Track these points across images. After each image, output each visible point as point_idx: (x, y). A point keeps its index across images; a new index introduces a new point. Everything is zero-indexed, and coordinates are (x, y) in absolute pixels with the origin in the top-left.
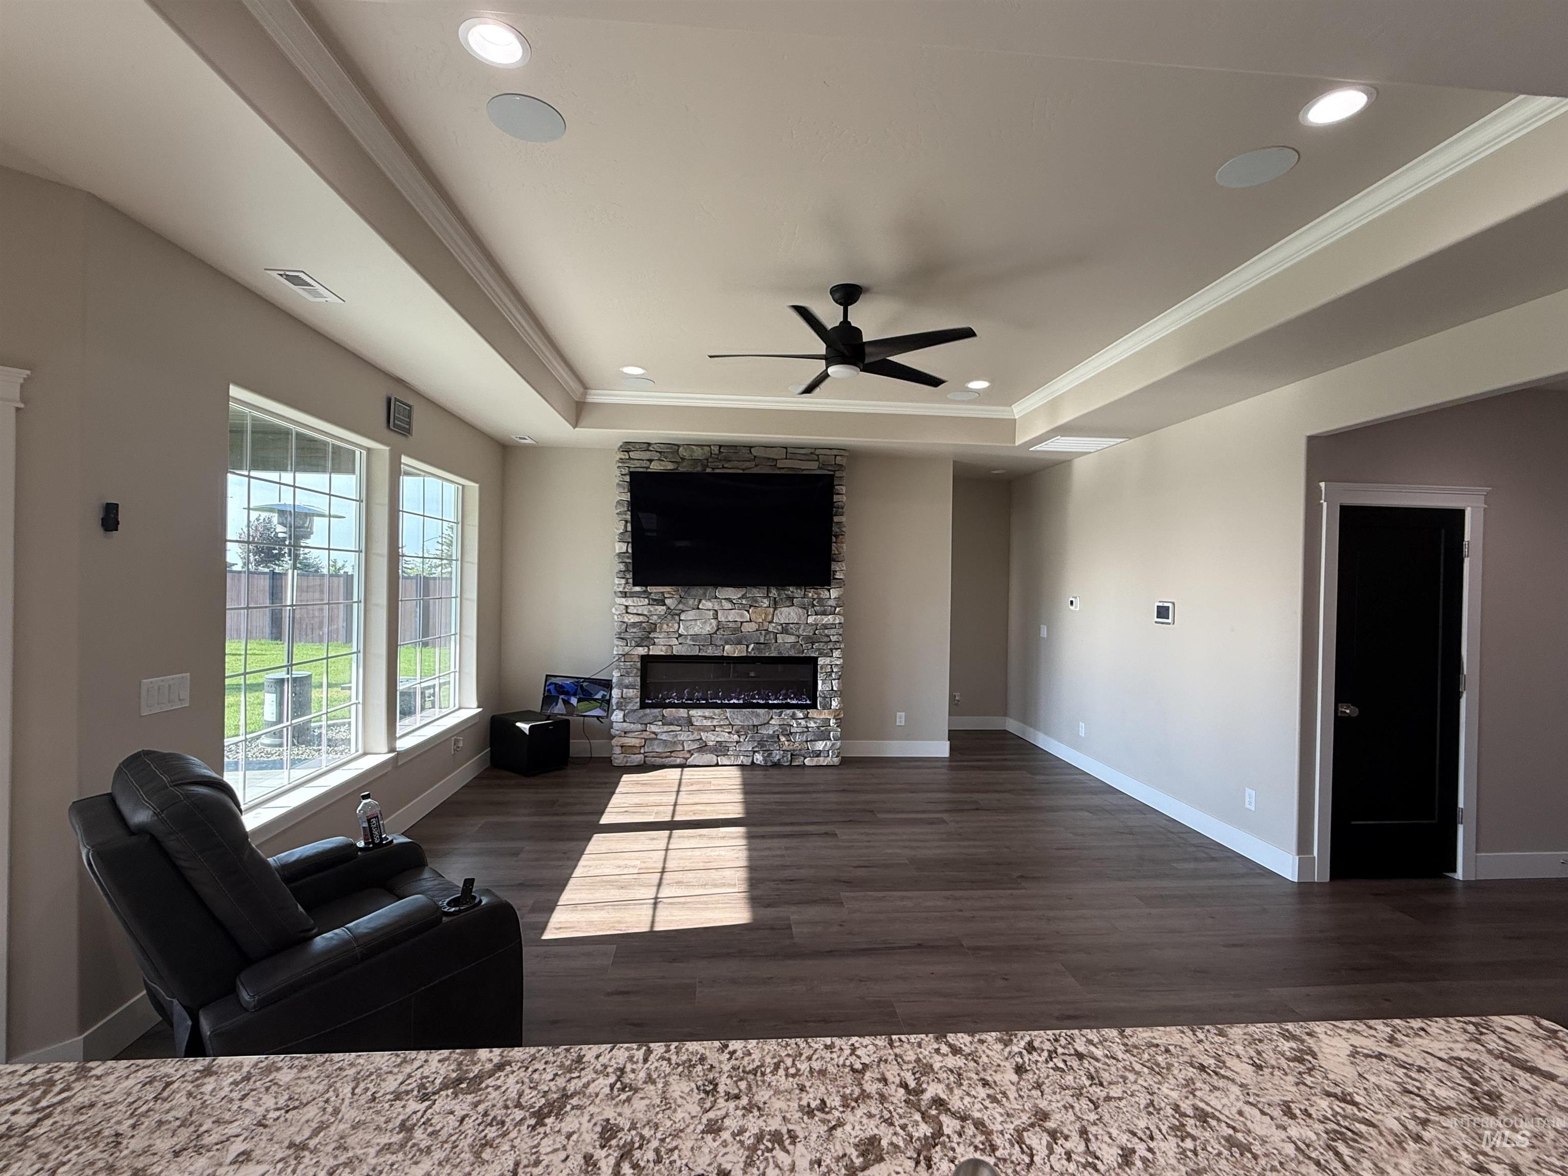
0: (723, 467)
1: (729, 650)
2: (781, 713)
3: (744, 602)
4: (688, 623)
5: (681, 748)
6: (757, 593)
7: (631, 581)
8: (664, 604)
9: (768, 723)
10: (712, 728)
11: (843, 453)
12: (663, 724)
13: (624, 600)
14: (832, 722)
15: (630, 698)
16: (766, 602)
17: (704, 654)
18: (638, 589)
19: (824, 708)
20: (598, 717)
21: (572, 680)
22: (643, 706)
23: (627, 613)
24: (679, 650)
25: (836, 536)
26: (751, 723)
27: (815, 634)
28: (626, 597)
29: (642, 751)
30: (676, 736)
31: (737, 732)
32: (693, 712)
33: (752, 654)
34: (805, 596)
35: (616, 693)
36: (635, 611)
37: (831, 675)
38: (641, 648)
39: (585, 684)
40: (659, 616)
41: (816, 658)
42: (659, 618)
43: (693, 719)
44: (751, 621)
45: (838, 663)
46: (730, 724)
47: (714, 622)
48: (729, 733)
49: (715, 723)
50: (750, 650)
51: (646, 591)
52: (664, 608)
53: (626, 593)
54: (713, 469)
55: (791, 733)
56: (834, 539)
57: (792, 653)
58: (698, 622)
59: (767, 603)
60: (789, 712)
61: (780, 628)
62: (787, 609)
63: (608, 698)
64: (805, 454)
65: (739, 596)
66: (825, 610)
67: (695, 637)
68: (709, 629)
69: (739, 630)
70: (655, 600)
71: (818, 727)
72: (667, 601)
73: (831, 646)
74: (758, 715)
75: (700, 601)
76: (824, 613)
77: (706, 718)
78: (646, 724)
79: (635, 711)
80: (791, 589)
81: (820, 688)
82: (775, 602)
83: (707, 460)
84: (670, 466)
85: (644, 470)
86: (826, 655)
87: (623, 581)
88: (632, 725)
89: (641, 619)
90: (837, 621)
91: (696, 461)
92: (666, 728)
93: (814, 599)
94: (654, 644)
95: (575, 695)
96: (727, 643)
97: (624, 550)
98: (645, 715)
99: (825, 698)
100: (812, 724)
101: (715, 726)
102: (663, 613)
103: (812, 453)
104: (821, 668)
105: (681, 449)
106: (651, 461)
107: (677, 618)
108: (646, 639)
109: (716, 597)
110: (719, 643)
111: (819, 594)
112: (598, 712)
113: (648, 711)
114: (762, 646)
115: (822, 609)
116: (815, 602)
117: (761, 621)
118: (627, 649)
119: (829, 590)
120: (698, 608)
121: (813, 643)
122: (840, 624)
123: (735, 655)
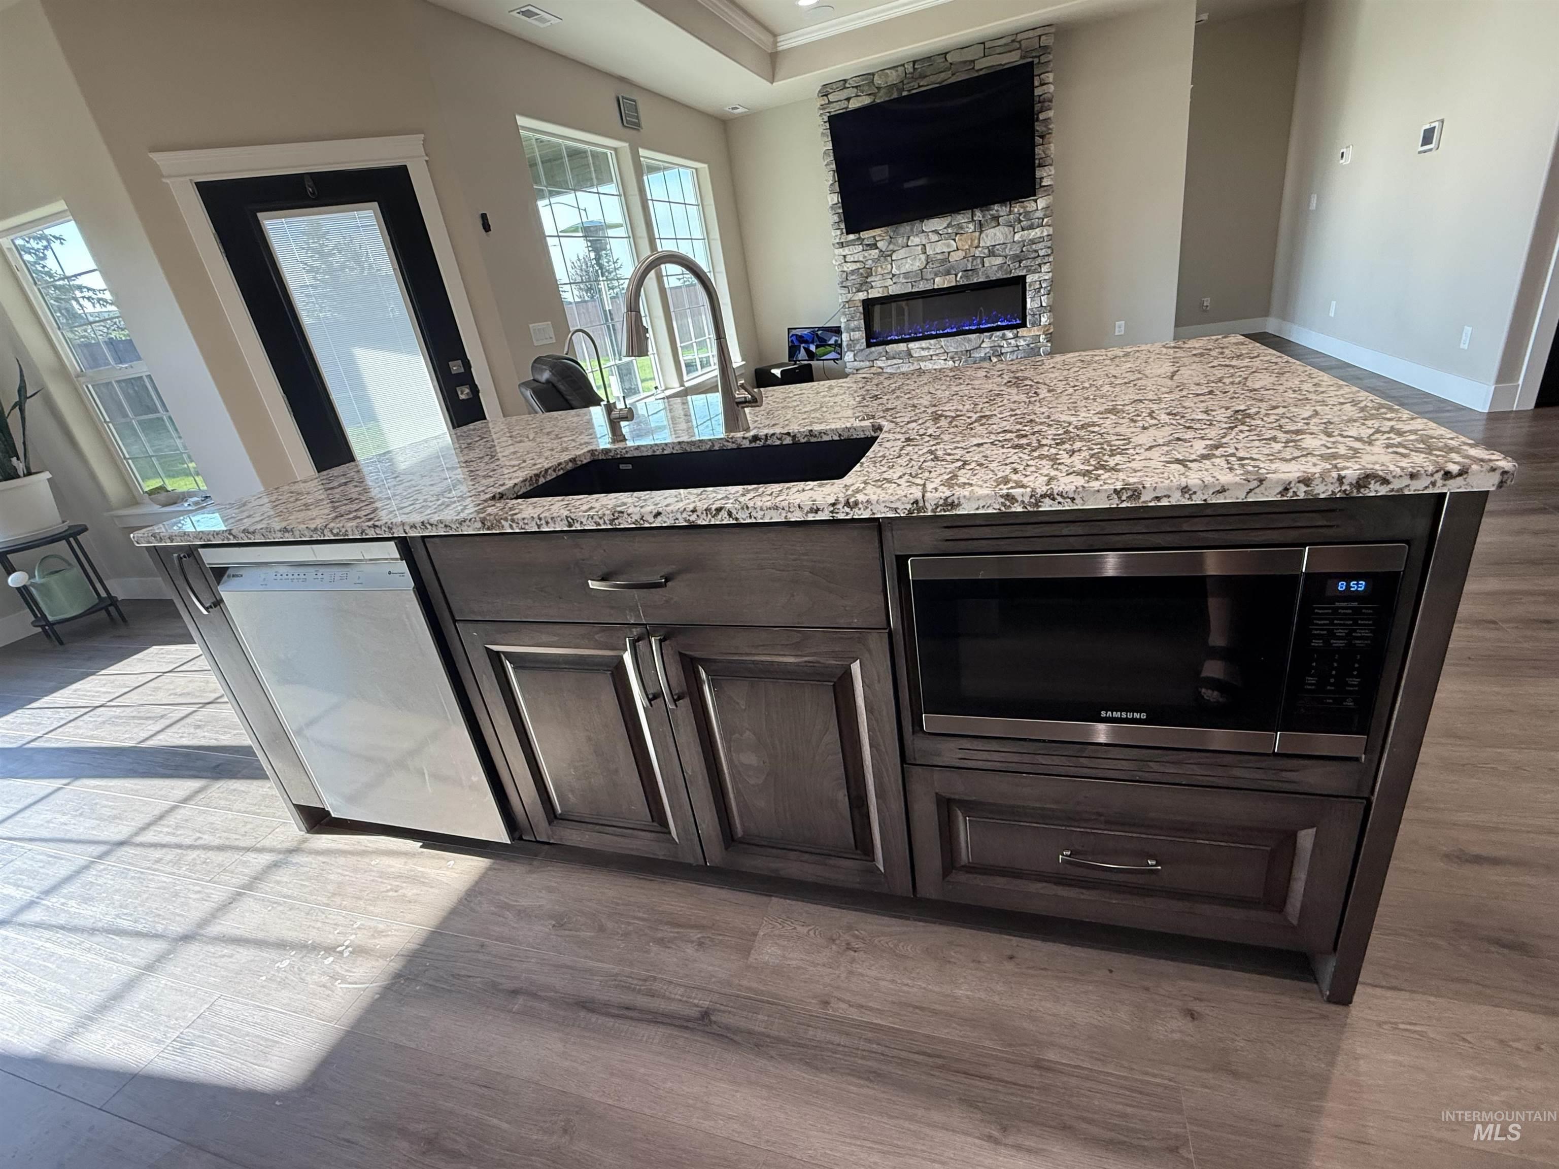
0: (919, 86)
1: (941, 282)
2: (992, 335)
3: (950, 231)
4: (900, 262)
6: (962, 218)
7: (844, 231)
8: (877, 248)
9: (980, 347)
10: (929, 357)
11: (1047, 30)
12: (887, 359)
13: (841, 250)
14: (1042, 337)
15: (857, 340)
16: (971, 227)
17: (916, 290)
18: (852, 237)
19: (1033, 325)
20: (834, 360)
21: (808, 331)
22: (869, 345)
23: (846, 262)
24: (894, 290)
25: (1042, 137)
26: (964, 349)
27: (1022, 251)
28: (843, 247)
30: (900, 367)
31: (952, 358)
32: (912, 345)
33: (961, 283)
34: (1010, 212)
35: (845, 337)
36: (852, 259)
37: (1039, 292)
38: (861, 294)
39: (819, 332)
40: (873, 260)
41: (1024, 277)
42: (874, 262)
43: (912, 352)
44: (958, 249)
45: (1047, 277)
46: (945, 352)
47: (923, 257)
48: (945, 360)
49: (931, 352)
50: (958, 279)
51: (859, 238)
52: (877, 251)
53: (842, 243)
54: (909, 91)
55: (1002, 354)
56: (1038, 140)
57: (1000, 275)
58: (909, 260)
59: (973, 228)
60: (999, 333)
61: (986, 251)
62: (992, 230)
63: (839, 342)
64: (1004, 46)
65: (945, 225)
66: (1032, 224)
67: (906, 274)
68: (918, 264)
69: (947, 260)
70: (868, 245)
71: (1028, 345)
72: (879, 244)
73: (1039, 261)
74: (970, 340)
75: (909, 237)
76: (1031, 227)
77: (923, 349)
78: (873, 361)
79: (862, 350)
80: (996, 207)
81: (1029, 306)
82: (981, 225)
83: (902, 81)
85: (842, 111)
86: (1035, 272)
87: (839, 232)
88: (862, 363)
89: (858, 265)
90: (1045, 234)
91: (892, 86)
92: (890, 362)
93: (1020, 214)
94: (872, 287)
95: (813, 342)
96: (936, 275)
97: (835, 201)
98: (872, 353)
99: (1034, 315)
100: (1022, 342)
101: (931, 356)
102: (876, 257)
103: (1012, 42)
104: (1030, 286)
105: (876, 78)
106: (848, 99)
107: (889, 259)
108: (864, 284)
109: (923, 231)
110: (929, 276)
111: (1024, 207)
112: (833, 355)
113: (873, 349)
114: (970, 273)
115: (1029, 223)
116: (1021, 218)
117: (967, 247)
118: (849, 296)
119: (1036, 201)
120: (908, 246)
121: (1020, 262)
122: (1048, 235)
123: (945, 286)
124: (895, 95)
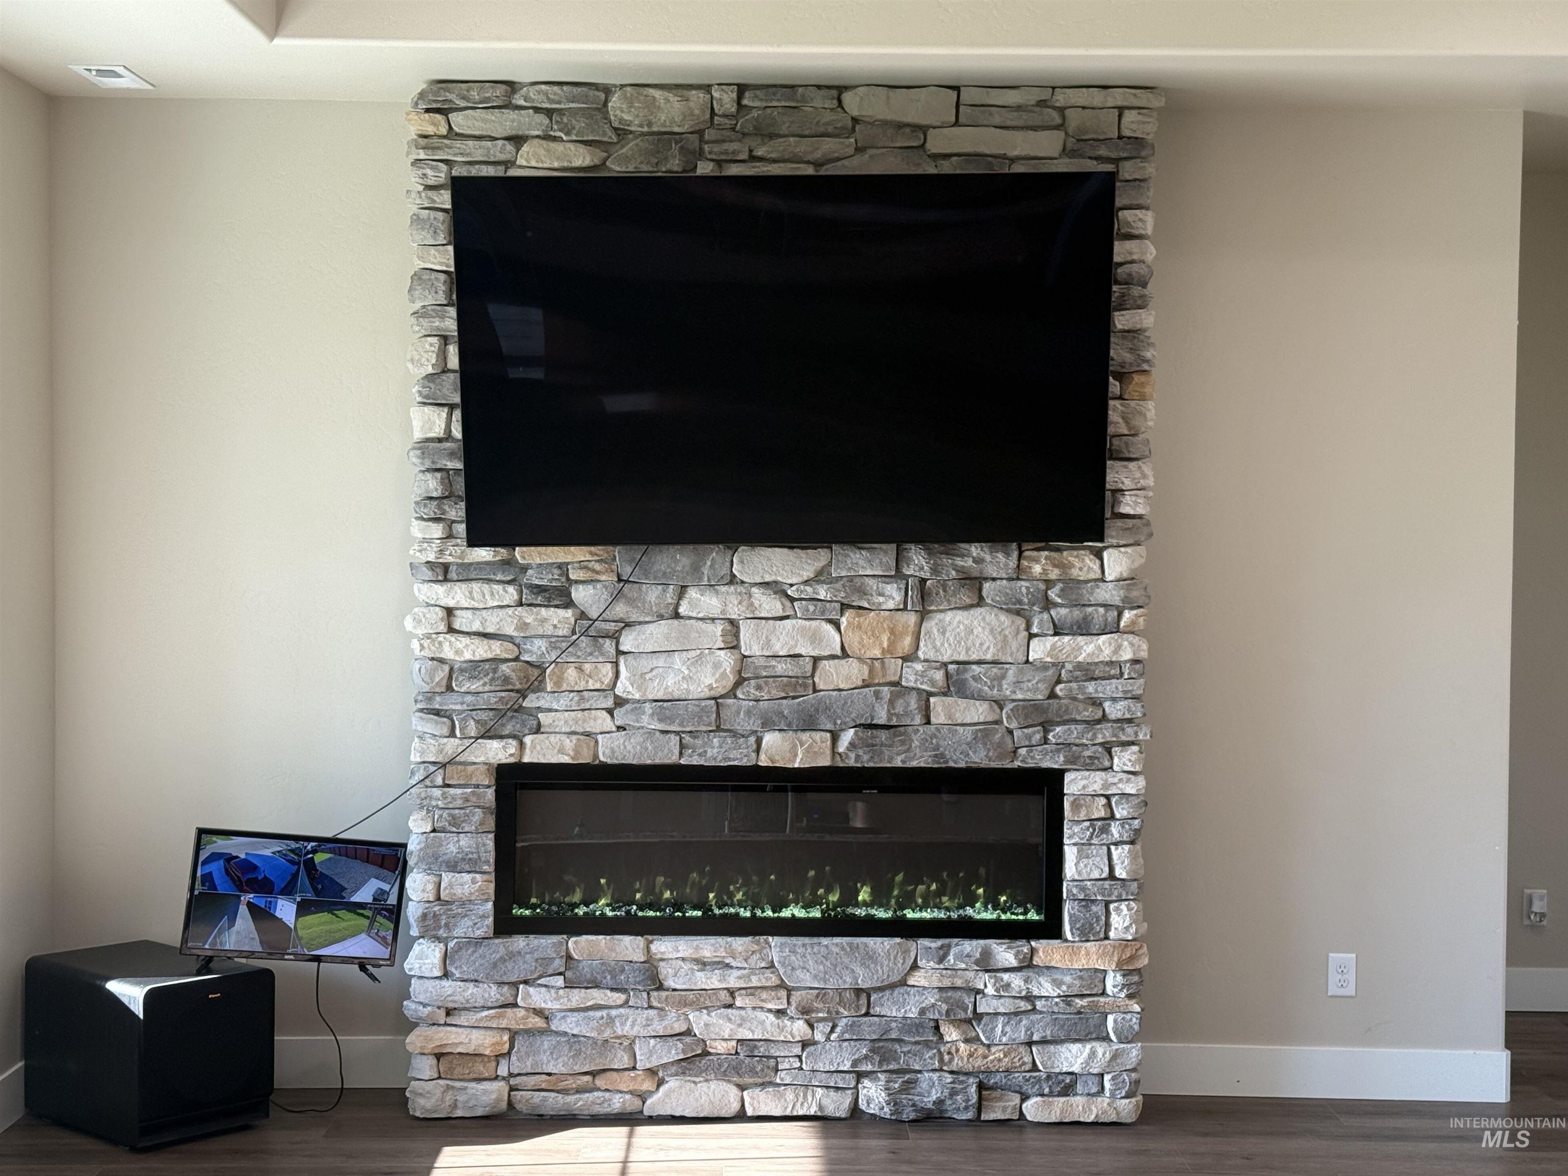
0: (753, 158)
1: (779, 749)
2: (946, 950)
3: (823, 592)
4: (645, 664)
5: (626, 1062)
6: (865, 563)
7: (461, 529)
8: (569, 604)
9: (903, 983)
10: (724, 997)
11: (1143, 98)
12: (570, 985)
13: (440, 589)
14: (1113, 981)
15: (463, 904)
16: (893, 595)
17: (696, 761)
18: (483, 554)
19: (1085, 934)
20: (362, 964)
21: (279, 846)
22: (505, 926)
23: (451, 630)
24: (615, 748)
25: (1120, 377)
26: (848, 982)
27: (1052, 695)
28: (446, 580)
29: (503, 1071)
30: (611, 1020)
31: (805, 1011)
32: (664, 946)
33: (851, 762)
34: (1019, 573)
35: (417, 885)
36: (476, 627)
37: (1105, 830)
38: (495, 744)
39: (319, 858)
40: (553, 641)
41: (1057, 777)
42: (553, 646)
43: (665, 971)
44: (845, 654)
45: (1130, 789)
46: (782, 985)
47: (727, 660)
48: (780, 1013)
49: (733, 981)
50: (842, 748)
51: (508, 563)
52: (569, 613)
53: (446, 567)
54: (719, 163)
55: (978, 1017)
56: (1114, 386)
57: (980, 758)
58: (677, 660)
59: (898, 597)
60: (971, 947)
61: (939, 676)
62: (960, 615)
63: (392, 900)
64: (1019, 108)
65: (808, 574)
66: (1087, 619)
67: (666, 707)
68: (709, 680)
69: (806, 683)
70: (539, 590)
71: (1067, 999)
72: (579, 594)
73: (1105, 734)
74: (870, 957)
75: (683, 590)
76: (1083, 629)
77: (703, 964)
78: (515, 985)
79: (477, 942)
80: (975, 550)
81: (1070, 869)
82: (924, 595)
83: (700, 133)
84: (582, 158)
85: (498, 172)
86: (1091, 765)
88: (471, 989)
89: (496, 649)
90: (1126, 655)
91: (665, 138)
92: (577, 997)
93: (1049, 583)
94: (538, 730)
95: (288, 891)
96: (768, 724)
97: (438, 430)
98: (512, 956)
99: (1087, 902)
100: (1045, 987)
101: (732, 992)
102: (564, 631)
103: (1042, 103)
104: (1076, 805)
105: (615, 101)
106: (517, 140)
107: (608, 646)
108: (512, 713)
109: (732, 580)
110: (743, 724)
111: (1064, 567)
112: (361, 946)
113: (520, 942)
114: (883, 735)
115: (1077, 613)
116: (1053, 594)
117: (877, 653)
118: (452, 746)
119: (1099, 555)
120: (677, 616)
121: (1046, 726)
122: (1135, 662)
123: (796, 766)
124: (674, 164)
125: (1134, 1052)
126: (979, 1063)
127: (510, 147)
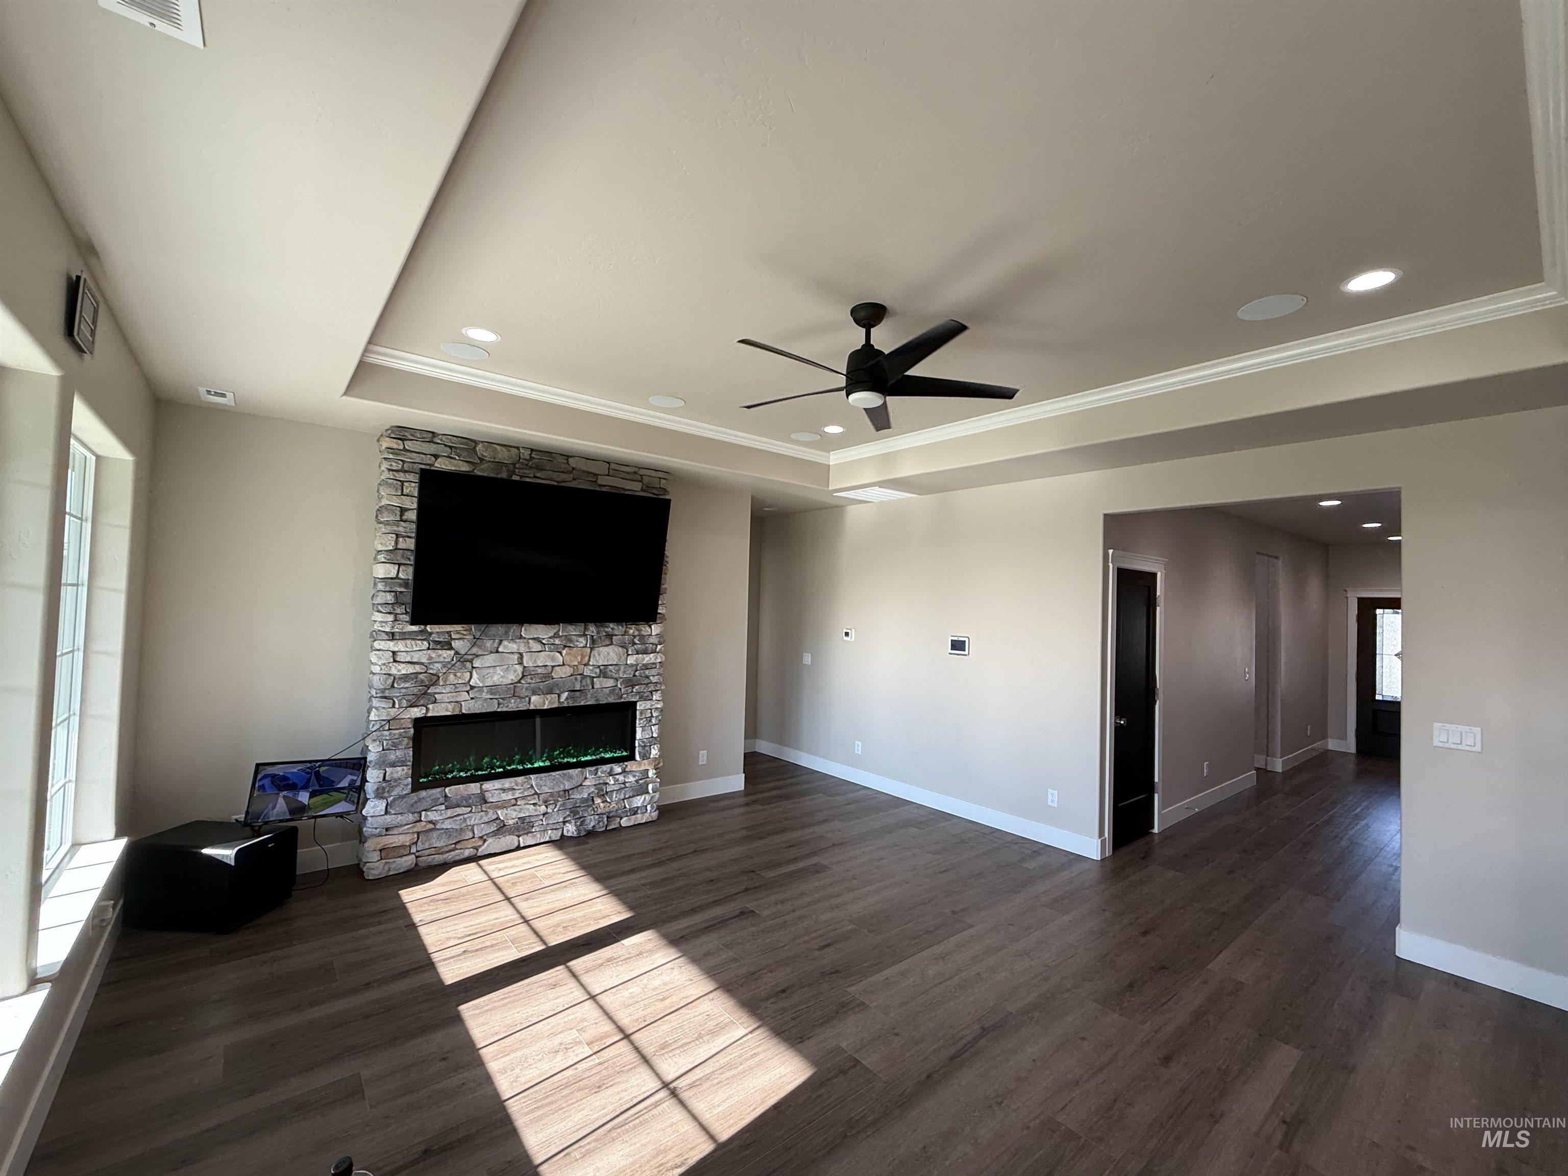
0: (535, 477)
1: (537, 702)
2: (597, 769)
3: (557, 641)
4: (485, 672)
5: (471, 835)
6: (573, 630)
7: (405, 617)
9: (581, 785)
10: (513, 802)
11: (666, 476)
12: (447, 808)
13: (391, 644)
14: (651, 772)
15: (396, 781)
16: (582, 642)
17: (505, 709)
18: (415, 628)
19: (643, 757)
20: (342, 814)
21: (300, 767)
22: (417, 787)
23: (395, 661)
24: (469, 707)
26: (562, 787)
27: (634, 675)
28: (393, 639)
29: (414, 850)
30: (465, 820)
31: (545, 802)
32: (488, 785)
33: (565, 705)
34: (626, 633)
35: (373, 776)
36: (408, 659)
37: (650, 721)
38: (414, 709)
39: (322, 769)
40: (443, 664)
41: (635, 703)
42: (444, 666)
43: (487, 795)
44: (564, 664)
45: (659, 706)
46: (536, 793)
47: (519, 669)
48: (534, 804)
49: (517, 795)
50: (562, 700)
51: (421, 632)
52: (452, 652)
53: (393, 634)
54: (521, 477)
55: (607, 793)
57: (612, 700)
58: (498, 669)
59: (584, 642)
60: (606, 768)
61: (598, 671)
62: (606, 649)
63: (358, 783)
64: (628, 473)
65: (551, 634)
66: (646, 648)
67: (493, 689)
68: (511, 677)
69: (548, 676)
70: (439, 643)
71: (637, 781)
72: (456, 644)
73: (652, 688)
75: (501, 642)
76: (645, 652)
77: (504, 790)
78: (420, 812)
79: (403, 797)
80: (611, 625)
81: (639, 735)
82: (593, 641)
83: (514, 464)
84: (465, 468)
85: (428, 467)
86: (646, 699)
87: (391, 618)
88: (400, 817)
89: (418, 668)
90: (659, 660)
91: (500, 464)
92: (450, 813)
93: (635, 637)
94: (435, 702)
95: (305, 788)
96: (534, 693)
97: (396, 575)
98: (420, 800)
99: (643, 747)
100: (631, 779)
101: (516, 799)
102: (449, 659)
103: (635, 473)
104: (640, 713)
105: (479, 448)
106: (436, 457)
107: (468, 665)
108: (424, 696)
109: (521, 637)
110: (524, 693)
111: (640, 631)
112: (342, 807)
113: (423, 793)
114: (578, 694)
115: (643, 647)
116: (636, 641)
117: (576, 663)
118: (393, 712)
119: (650, 627)
120: (497, 652)
121: (633, 686)
122: (660, 663)
123: (545, 707)
124: (504, 475)
125: (657, 795)
126: (607, 810)
127: (433, 459)
